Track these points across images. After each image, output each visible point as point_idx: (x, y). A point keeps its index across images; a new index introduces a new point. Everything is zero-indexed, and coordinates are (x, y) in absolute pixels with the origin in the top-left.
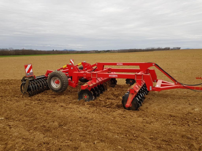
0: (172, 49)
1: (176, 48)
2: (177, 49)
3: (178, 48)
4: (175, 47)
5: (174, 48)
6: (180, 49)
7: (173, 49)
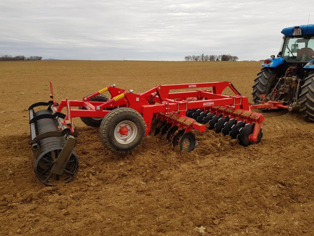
0: (28, 60)
1: (35, 57)
2: (37, 60)
3: (37, 57)
4: (33, 56)
5: (31, 57)
6: (42, 59)
7: (29, 58)
